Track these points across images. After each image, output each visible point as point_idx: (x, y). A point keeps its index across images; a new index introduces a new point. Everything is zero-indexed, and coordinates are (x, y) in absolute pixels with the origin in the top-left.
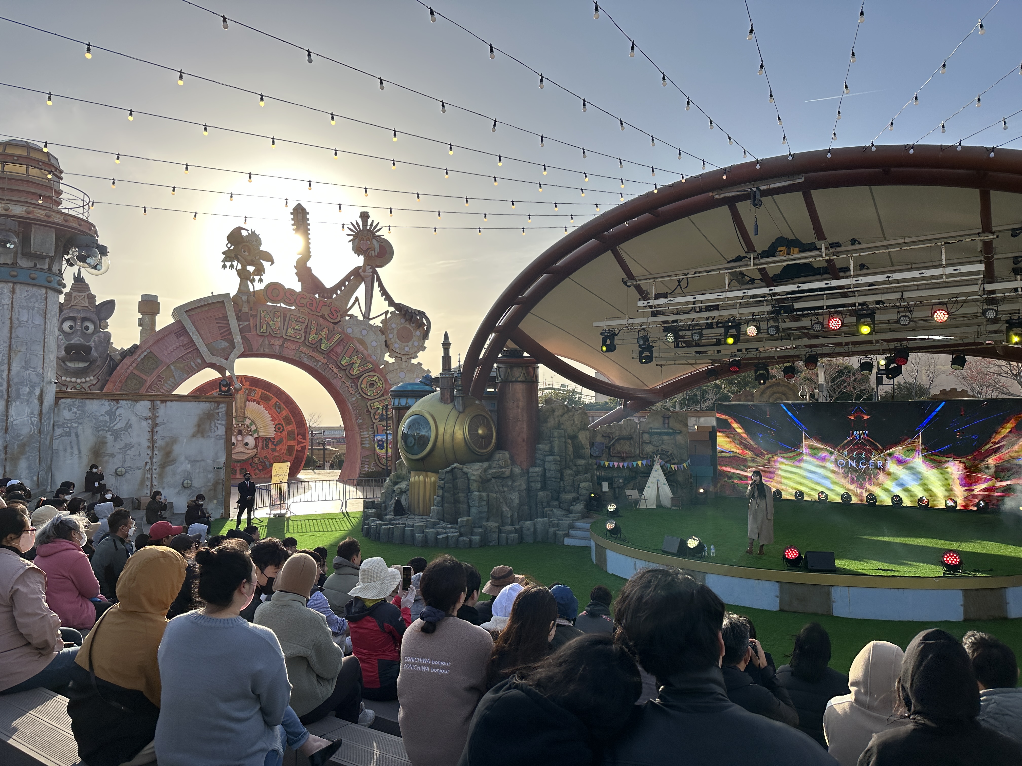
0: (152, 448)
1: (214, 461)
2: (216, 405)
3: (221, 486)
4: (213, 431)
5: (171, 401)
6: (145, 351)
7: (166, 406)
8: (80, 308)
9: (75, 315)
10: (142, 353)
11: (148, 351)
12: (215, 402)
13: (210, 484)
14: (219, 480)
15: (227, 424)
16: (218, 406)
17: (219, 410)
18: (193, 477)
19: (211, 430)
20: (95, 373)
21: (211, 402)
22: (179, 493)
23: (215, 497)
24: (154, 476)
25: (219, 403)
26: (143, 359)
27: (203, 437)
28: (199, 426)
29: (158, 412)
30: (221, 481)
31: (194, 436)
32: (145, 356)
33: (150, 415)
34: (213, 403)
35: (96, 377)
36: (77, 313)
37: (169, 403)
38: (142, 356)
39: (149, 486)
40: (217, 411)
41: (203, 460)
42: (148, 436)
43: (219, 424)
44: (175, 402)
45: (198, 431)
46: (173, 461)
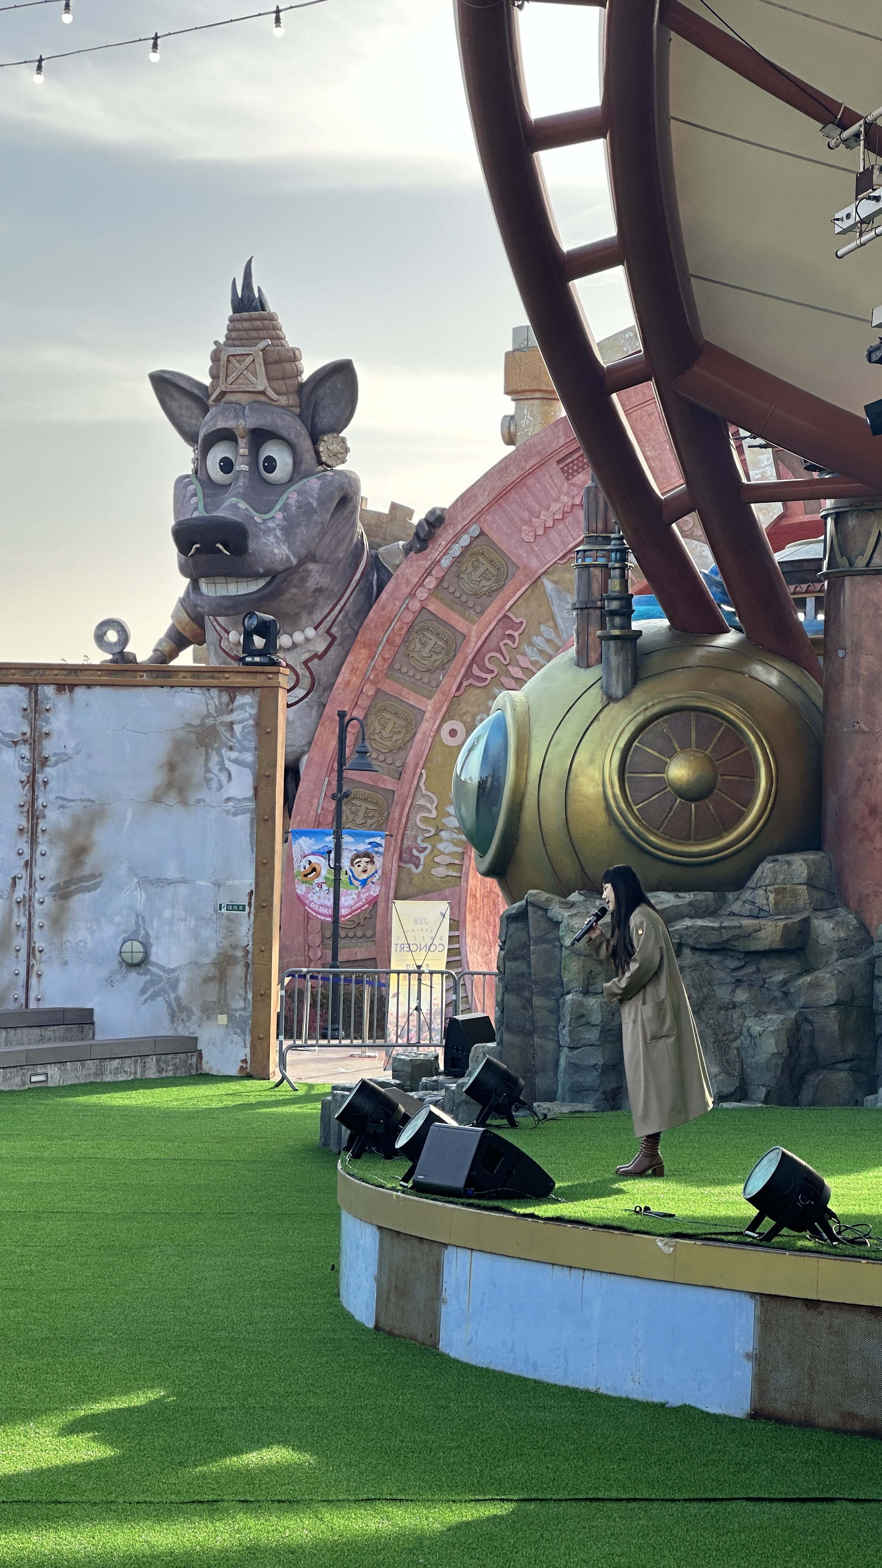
0: (32, 834)
1: (218, 885)
2: (225, 698)
3: (239, 970)
4: (215, 784)
5: (89, 686)
6: (464, 531)
7: (72, 701)
8: (244, 399)
9: (230, 424)
10: (456, 539)
11: (474, 530)
12: (222, 688)
13: (206, 960)
14: (234, 947)
15: (259, 760)
16: (232, 700)
17: (234, 716)
18: (152, 934)
19: (207, 780)
20: (317, 617)
21: (209, 688)
22: (110, 981)
23: (221, 1006)
24: (37, 922)
25: (233, 691)
26: (457, 561)
27: (184, 802)
28: (172, 767)
29: (47, 721)
30: (240, 954)
31: (156, 799)
32: (466, 549)
33: (26, 729)
34: (214, 692)
35: (322, 628)
36: (236, 417)
37: (79, 692)
38: (456, 551)
39: (23, 954)
40: (228, 718)
41: (184, 881)
42: (21, 794)
43: (236, 761)
44: (98, 690)
45: (170, 785)
46: (93, 876)
